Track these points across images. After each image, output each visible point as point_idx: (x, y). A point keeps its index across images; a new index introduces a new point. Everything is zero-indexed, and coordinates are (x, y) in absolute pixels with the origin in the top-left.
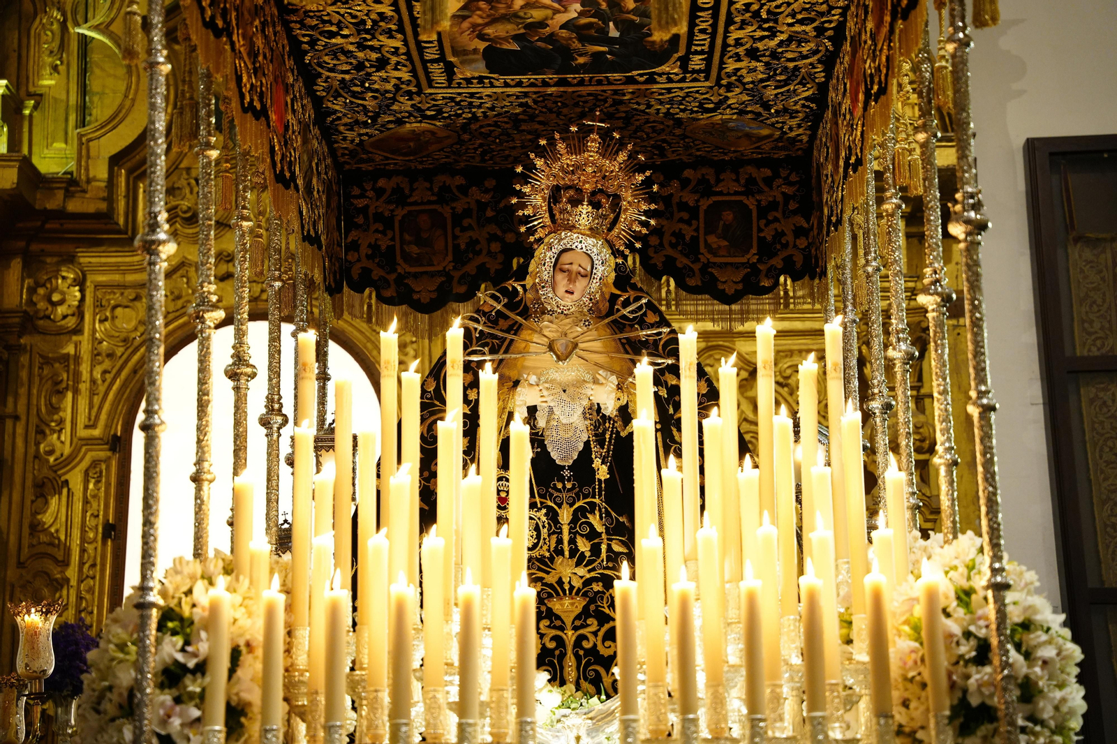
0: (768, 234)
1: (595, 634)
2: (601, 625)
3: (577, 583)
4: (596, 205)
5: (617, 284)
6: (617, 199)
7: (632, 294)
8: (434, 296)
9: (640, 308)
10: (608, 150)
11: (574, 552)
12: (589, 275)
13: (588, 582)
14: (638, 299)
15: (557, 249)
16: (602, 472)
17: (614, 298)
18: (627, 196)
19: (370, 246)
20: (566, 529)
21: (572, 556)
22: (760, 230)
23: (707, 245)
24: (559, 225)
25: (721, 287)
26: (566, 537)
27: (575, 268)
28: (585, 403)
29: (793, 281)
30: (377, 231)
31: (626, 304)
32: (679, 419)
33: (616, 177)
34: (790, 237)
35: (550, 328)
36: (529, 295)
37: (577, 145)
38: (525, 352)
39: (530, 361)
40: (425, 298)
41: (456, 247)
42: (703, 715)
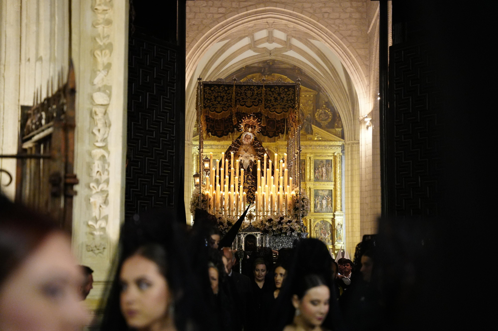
0: (278, 126)
1: (250, 194)
2: (251, 193)
3: (247, 187)
4: (252, 128)
5: (255, 140)
6: (255, 126)
7: (257, 142)
8: (221, 134)
9: (258, 144)
10: (254, 119)
11: (247, 182)
12: (250, 139)
13: (249, 187)
14: (258, 142)
15: (245, 134)
16: (251, 170)
17: (254, 142)
18: (257, 126)
19: (210, 125)
20: (246, 178)
21: (247, 183)
22: (276, 125)
23: (267, 128)
24: (246, 131)
25: (269, 135)
26: (246, 180)
27: (248, 138)
28: (249, 160)
29: (282, 134)
30: (211, 122)
31: (256, 143)
32: (264, 162)
33: (255, 123)
34: (281, 127)
35: (244, 147)
36: (241, 141)
37: (249, 118)
38: (240, 151)
39: (241, 152)
40: (219, 135)
41: (225, 126)
42: (265, 208)
